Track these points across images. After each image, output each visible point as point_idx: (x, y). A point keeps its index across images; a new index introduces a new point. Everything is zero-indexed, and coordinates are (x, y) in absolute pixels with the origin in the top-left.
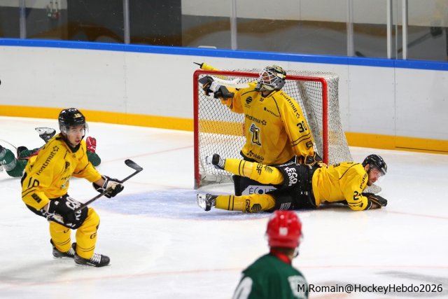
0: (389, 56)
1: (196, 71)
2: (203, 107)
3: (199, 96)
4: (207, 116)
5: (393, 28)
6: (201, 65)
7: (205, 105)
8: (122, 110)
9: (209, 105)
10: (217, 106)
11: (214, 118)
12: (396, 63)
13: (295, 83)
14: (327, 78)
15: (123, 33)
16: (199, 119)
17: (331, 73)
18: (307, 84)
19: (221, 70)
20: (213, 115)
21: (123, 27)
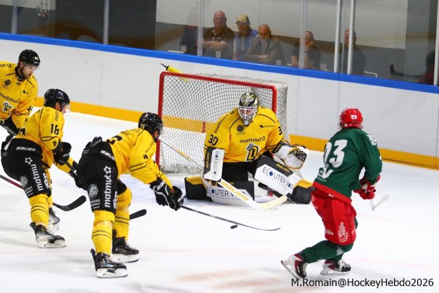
0: (335, 70)
1: (163, 73)
2: (167, 105)
3: (164, 95)
4: (170, 113)
5: (340, 45)
6: (167, 68)
7: (169, 103)
8: (97, 103)
9: (172, 104)
10: (179, 105)
11: (177, 115)
12: (341, 76)
13: (250, 89)
14: (278, 87)
15: (102, 34)
16: (163, 115)
17: (281, 82)
18: (260, 91)
19: (185, 73)
20: (176, 112)
21: (103, 29)
